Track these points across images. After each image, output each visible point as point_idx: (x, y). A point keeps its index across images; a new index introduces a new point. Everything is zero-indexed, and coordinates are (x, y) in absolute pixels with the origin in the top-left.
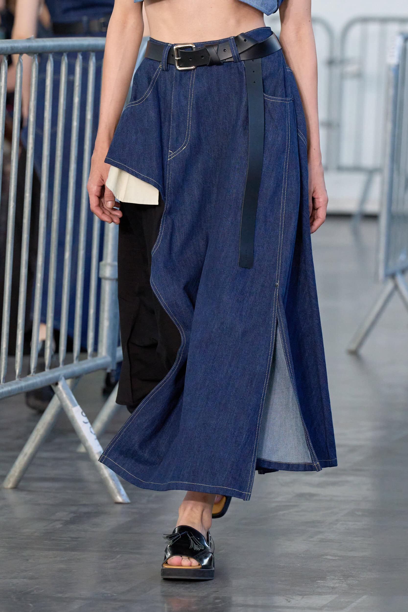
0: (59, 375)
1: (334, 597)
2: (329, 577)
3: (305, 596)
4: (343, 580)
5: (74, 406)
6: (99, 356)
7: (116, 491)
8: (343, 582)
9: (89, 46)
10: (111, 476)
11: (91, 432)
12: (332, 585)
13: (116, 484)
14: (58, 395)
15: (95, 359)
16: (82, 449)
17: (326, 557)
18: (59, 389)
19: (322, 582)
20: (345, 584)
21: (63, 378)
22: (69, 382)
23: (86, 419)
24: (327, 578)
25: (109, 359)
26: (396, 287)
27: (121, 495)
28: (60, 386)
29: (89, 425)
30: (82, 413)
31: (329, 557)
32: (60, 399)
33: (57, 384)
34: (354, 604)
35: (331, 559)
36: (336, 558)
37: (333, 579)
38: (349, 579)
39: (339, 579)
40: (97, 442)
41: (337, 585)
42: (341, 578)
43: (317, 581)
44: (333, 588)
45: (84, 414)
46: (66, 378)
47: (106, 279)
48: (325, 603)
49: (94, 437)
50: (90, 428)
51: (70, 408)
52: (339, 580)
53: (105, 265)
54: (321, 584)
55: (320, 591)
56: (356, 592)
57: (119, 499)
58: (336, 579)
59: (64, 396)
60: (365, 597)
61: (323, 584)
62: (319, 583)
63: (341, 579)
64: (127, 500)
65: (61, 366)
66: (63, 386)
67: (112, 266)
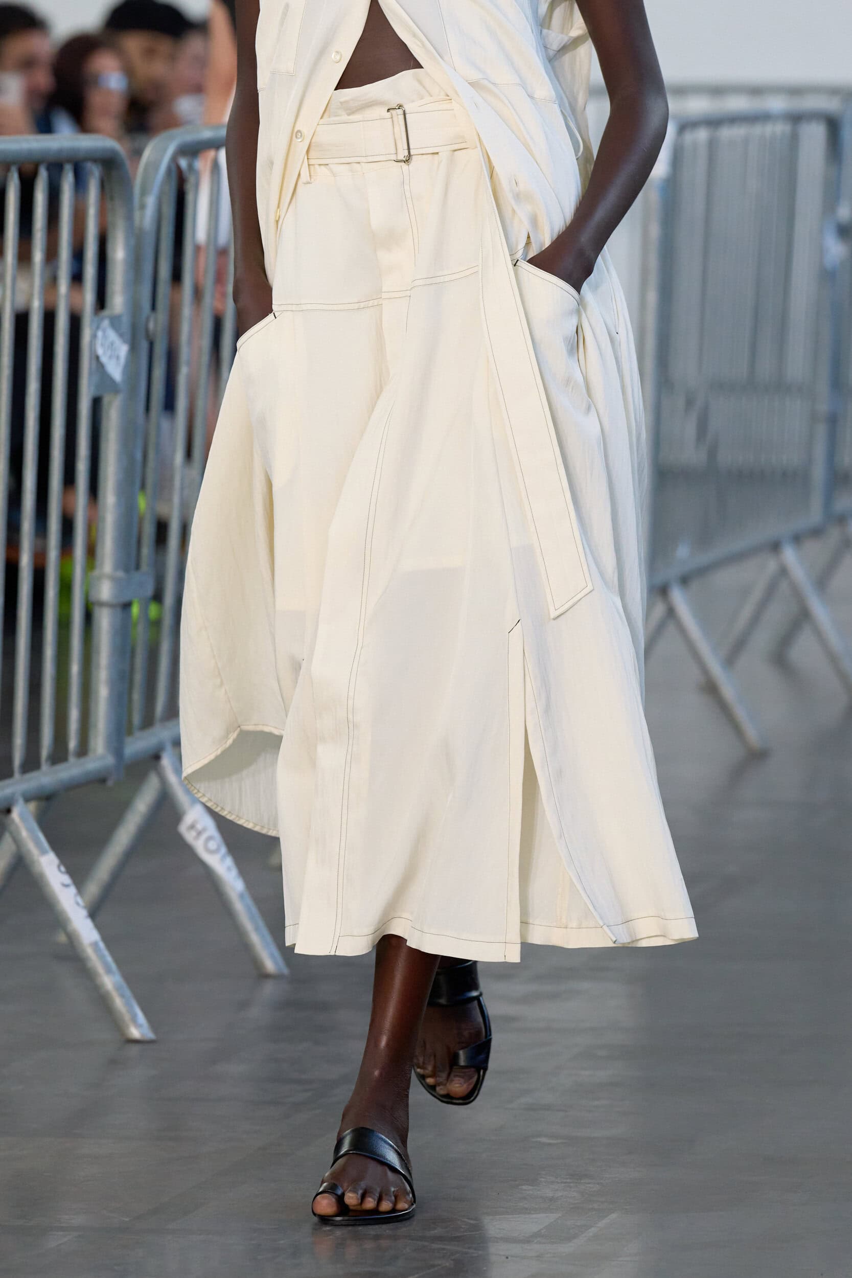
0: (13, 794)
1: (552, 1217)
2: (543, 1178)
3: (498, 1217)
4: (572, 1185)
5: (43, 852)
6: (91, 755)
7: (127, 1017)
8: (571, 1187)
9: (60, 151)
10: (118, 988)
11: (78, 904)
12: (550, 1194)
13: (128, 1004)
14: (11, 833)
15: (82, 760)
16: (62, 938)
17: (539, 1139)
18: (13, 821)
19: (530, 1187)
20: (574, 1191)
21: (21, 801)
22: (32, 806)
23: (66, 879)
24: (540, 1179)
25: (110, 760)
26: (671, 612)
27: (138, 1026)
28: (15, 815)
29: (73, 890)
30: (59, 867)
31: (544, 1140)
32: (17, 841)
33: (8, 811)
34: (593, 1230)
35: (550, 1144)
36: (559, 1141)
37: (552, 1182)
38: (582, 1181)
39: (562, 1183)
40: (89, 923)
41: (560, 1194)
42: (568, 1181)
43: (520, 1187)
44: (552, 1199)
45: (63, 869)
46: (27, 800)
47: (102, 604)
48: (535, 1228)
49: (83, 913)
50: (75, 896)
51: (36, 857)
52: (563, 1185)
53: (99, 578)
54: (528, 1192)
55: (526, 1206)
56: (596, 1206)
57: (135, 1033)
58: (558, 1183)
59: (24, 833)
60: (614, 1216)
61: (531, 1192)
62: (525, 1190)
63: (565, 1183)
64: (150, 1035)
65: (17, 775)
66: (21, 816)
67: (113, 579)
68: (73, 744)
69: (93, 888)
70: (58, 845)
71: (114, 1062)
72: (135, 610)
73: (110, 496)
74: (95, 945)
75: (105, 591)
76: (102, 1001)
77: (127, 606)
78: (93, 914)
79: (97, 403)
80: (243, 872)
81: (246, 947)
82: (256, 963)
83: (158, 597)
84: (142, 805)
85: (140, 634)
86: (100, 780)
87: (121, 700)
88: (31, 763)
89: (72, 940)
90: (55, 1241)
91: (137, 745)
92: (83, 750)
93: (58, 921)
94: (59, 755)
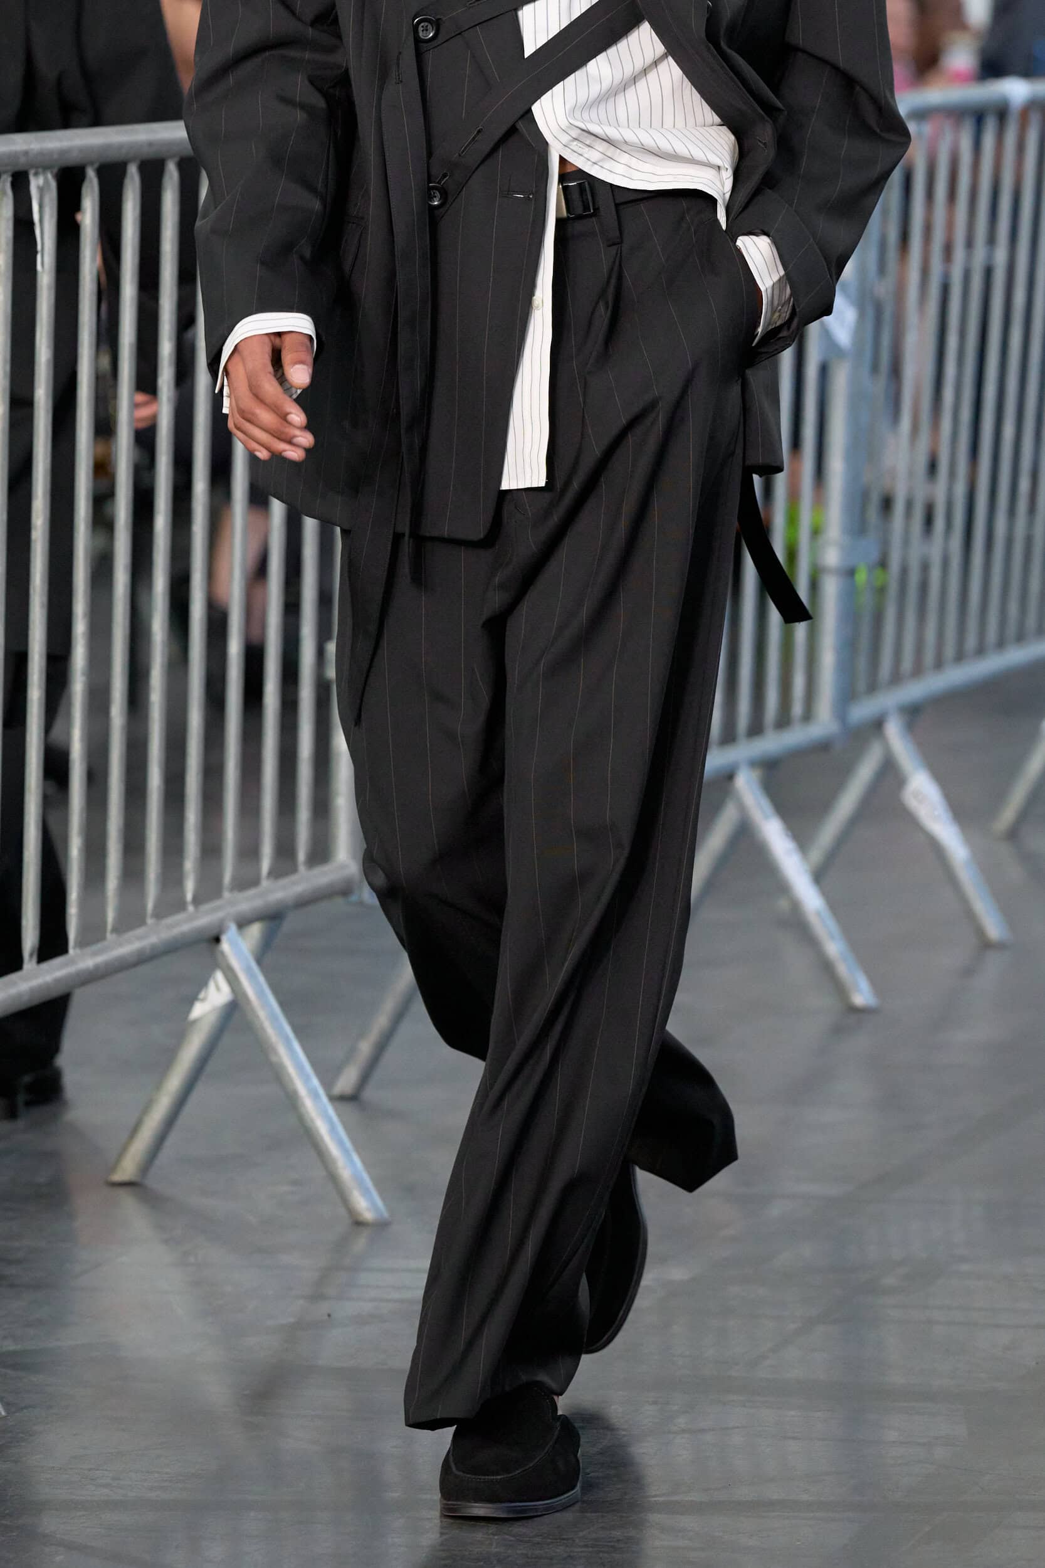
68: (797, 709)
69: (817, 855)
70: (784, 809)
71: (838, 1030)
72: (861, 577)
73: (836, 465)
74: (818, 914)
75: (832, 557)
76: (827, 967)
77: (850, 573)
78: (819, 877)
79: (824, 371)
80: (968, 840)
81: (970, 915)
82: (980, 932)
83: (883, 564)
84: (865, 772)
85: (866, 600)
86: (823, 747)
87: (846, 667)
88: (756, 729)
89: (796, 906)
90: (776, 1210)
91: (862, 711)
92: (808, 715)
93: (783, 887)
94: (784, 721)
